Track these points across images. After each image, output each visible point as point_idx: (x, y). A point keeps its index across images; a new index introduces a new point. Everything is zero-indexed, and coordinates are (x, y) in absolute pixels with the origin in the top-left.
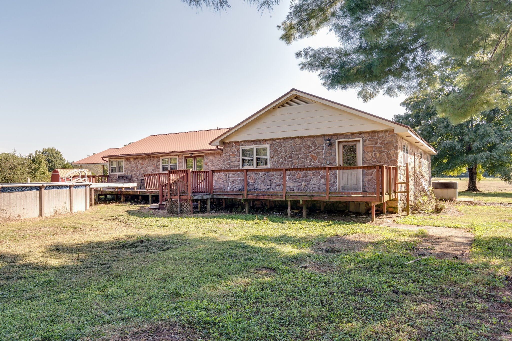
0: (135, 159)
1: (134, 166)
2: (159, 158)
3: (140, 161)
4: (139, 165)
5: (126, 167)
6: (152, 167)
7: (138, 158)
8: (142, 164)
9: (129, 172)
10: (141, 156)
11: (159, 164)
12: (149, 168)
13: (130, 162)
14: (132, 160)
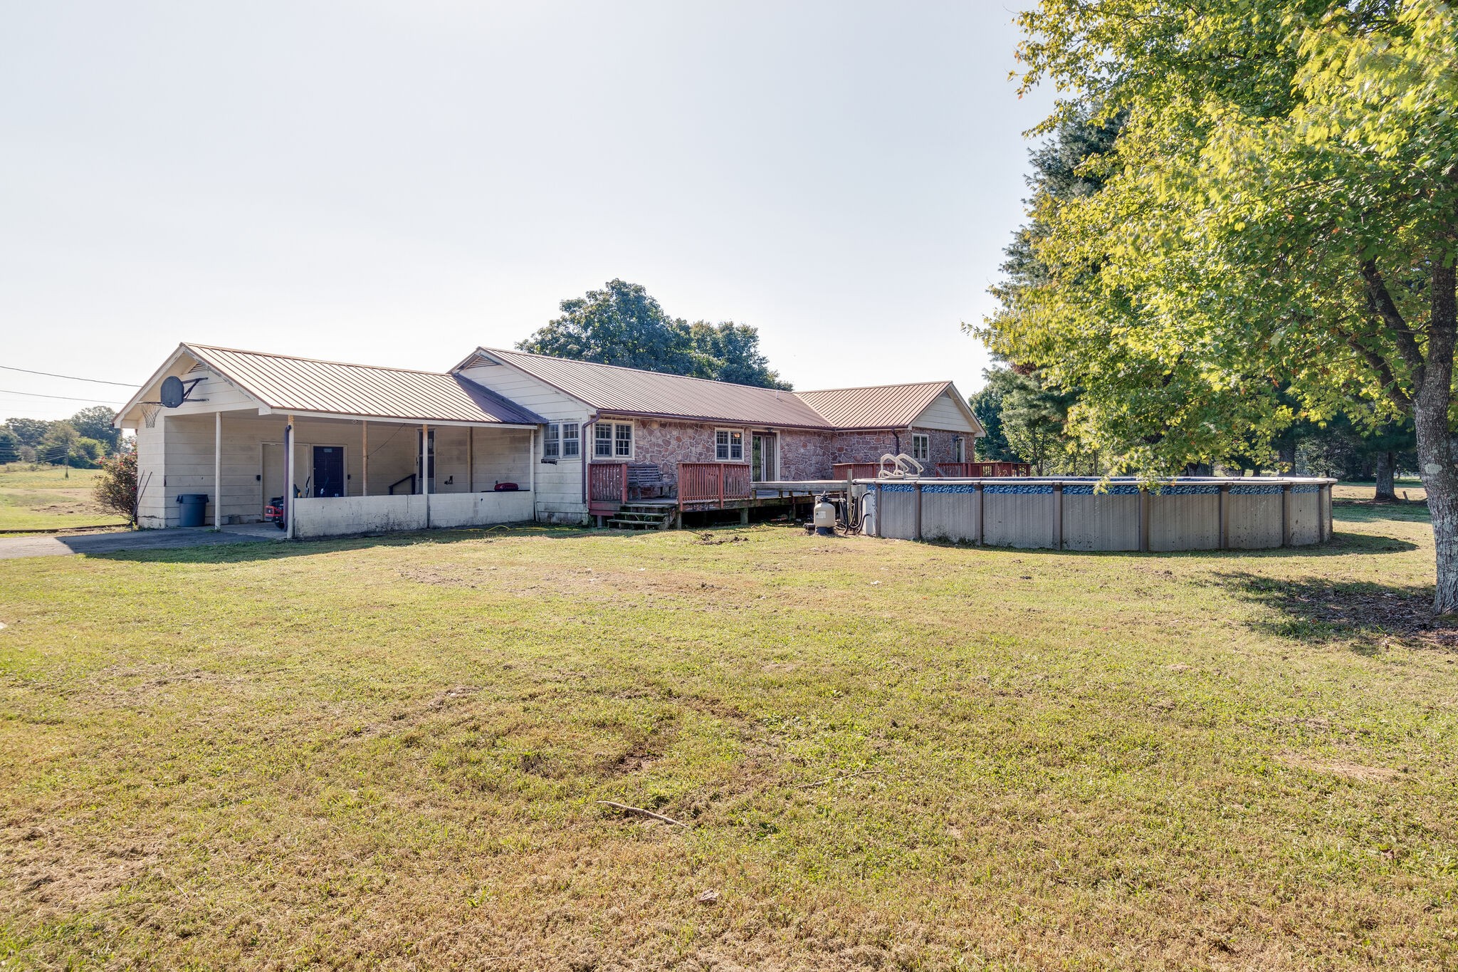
0: (663, 425)
1: (660, 442)
2: (712, 428)
3: (675, 433)
4: (673, 442)
5: (641, 443)
6: (700, 449)
7: (670, 424)
8: (678, 439)
9: (648, 456)
10: (678, 421)
11: (713, 443)
12: (693, 449)
13: (651, 433)
14: (655, 426)
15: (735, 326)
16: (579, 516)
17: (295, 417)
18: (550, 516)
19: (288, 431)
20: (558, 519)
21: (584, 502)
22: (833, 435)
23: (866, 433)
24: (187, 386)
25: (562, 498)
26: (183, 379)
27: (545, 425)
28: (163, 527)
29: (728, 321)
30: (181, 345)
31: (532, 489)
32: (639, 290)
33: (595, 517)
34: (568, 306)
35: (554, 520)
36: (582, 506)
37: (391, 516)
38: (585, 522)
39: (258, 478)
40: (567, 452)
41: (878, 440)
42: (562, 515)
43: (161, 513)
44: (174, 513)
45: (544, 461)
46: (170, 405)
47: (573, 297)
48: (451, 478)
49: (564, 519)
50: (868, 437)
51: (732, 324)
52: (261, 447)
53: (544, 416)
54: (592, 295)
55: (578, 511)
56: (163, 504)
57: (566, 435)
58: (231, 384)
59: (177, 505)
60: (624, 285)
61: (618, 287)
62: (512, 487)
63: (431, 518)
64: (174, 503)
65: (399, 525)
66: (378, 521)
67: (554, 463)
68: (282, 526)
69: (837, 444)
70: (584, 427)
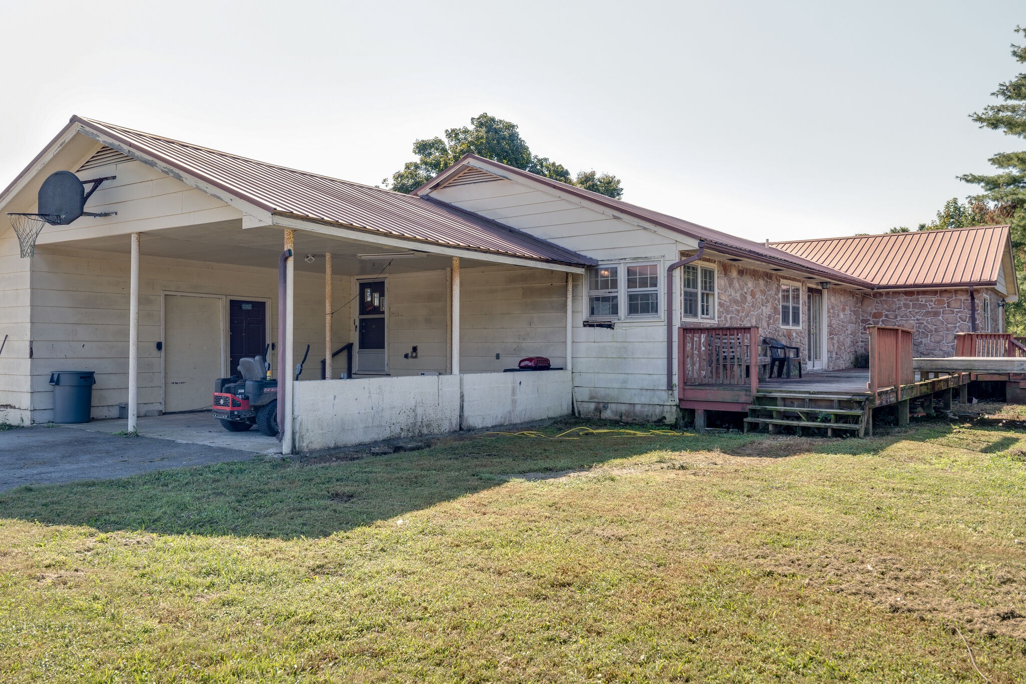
0: (740, 272)
1: (738, 296)
2: (778, 280)
4: (749, 298)
5: (723, 298)
6: (769, 309)
8: (753, 294)
9: (728, 317)
11: (779, 301)
12: (764, 309)
14: (734, 274)
15: (597, 177)
16: (658, 410)
17: (295, 231)
18: (598, 410)
19: (286, 259)
20: (616, 413)
21: (670, 386)
22: (865, 296)
23: (918, 293)
24: (88, 188)
25: (625, 382)
26: (82, 176)
27: (591, 267)
28: (27, 423)
29: (588, 171)
30: (74, 119)
31: (569, 367)
32: (511, 127)
33: (692, 412)
34: (423, 148)
35: (607, 414)
36: (664, 395)
37: (420, 411)
38: (671, 419)
39: (159, 346)
40: (633, 309)
41: (940, 302)
42: (623, 408)
43: (25, 401)
44: (44, 401)
45: (587, 324)
46: (56, 220)
47: (429, 137)
48: (415, 349)
49: (628, 414)
50: (922, 299)
51: (593, 174)
52: (162, 299)
53: (589, 254)
54: (453, 134)
55: (656, 401)
56: (27, 387)
57: (631, 283)
58: (179, 178)
59: (49, 387)
60: (493, 120)
61: (486, 123)
62: (541, 365)
63: (466, 414)
64: (44, 384)
65: (428, 426)
66: (403, 420)
67: (610, 326)
68: (273, 430)
69: (871, 307)
70: (671, 269)
